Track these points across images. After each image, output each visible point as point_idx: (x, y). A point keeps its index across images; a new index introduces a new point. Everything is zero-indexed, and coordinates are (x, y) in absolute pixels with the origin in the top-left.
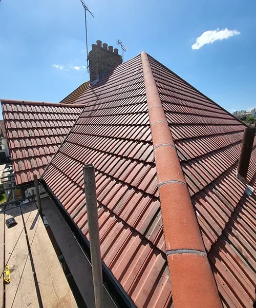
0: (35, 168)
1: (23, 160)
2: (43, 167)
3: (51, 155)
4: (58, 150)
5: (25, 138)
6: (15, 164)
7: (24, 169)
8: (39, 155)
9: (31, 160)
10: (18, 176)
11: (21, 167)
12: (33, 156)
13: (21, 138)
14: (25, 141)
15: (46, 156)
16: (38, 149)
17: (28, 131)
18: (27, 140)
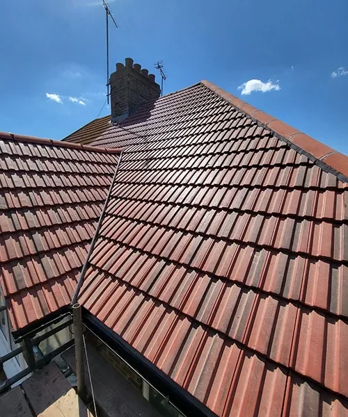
0: (54, 279)
1: (23, 260)
2: (72, 272)
3: (83, 243)
4: (95, 233)
5: (22, 210)
6: (6, 272)
7: (28, 284)
8: (57, 245)
9: (43, 260)
10: (15, 304)
11: (22, 280)
12: (46, 248)
13: (14, 210)
14: (23, 215)
15: (72, 246)
16: (54, 233)
17: (28, 195)
18: (29, 214)
